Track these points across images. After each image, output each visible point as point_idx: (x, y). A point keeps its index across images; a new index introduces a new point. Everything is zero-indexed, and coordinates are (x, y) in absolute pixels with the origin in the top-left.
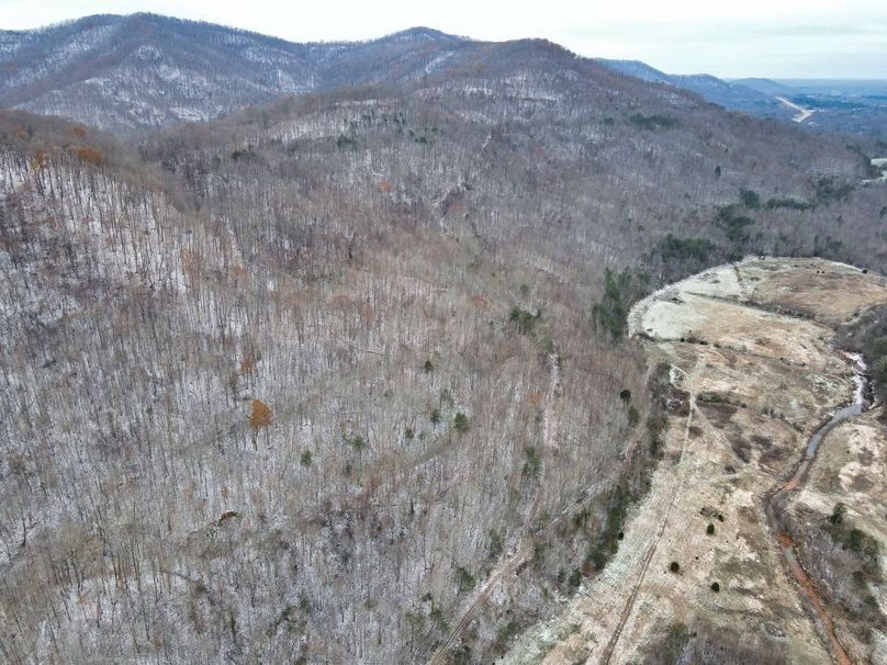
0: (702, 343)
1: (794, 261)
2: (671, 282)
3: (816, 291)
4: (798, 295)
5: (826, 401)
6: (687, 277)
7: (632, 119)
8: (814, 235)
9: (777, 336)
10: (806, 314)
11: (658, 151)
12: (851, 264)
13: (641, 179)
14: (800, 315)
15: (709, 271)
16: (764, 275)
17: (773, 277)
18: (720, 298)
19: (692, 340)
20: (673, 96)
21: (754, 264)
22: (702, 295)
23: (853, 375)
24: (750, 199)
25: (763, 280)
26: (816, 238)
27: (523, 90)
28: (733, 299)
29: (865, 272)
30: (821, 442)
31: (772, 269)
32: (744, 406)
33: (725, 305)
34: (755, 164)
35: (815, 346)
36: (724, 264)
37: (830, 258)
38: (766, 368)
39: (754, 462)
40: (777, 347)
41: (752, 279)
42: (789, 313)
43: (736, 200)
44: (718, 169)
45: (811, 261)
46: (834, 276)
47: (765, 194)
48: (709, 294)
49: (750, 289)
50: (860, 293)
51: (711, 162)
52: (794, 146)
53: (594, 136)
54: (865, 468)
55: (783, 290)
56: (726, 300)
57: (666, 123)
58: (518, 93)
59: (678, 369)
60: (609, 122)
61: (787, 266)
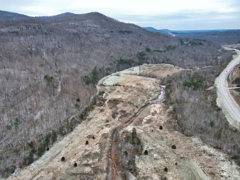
0: (119, 86)
1: (157, 65)
2: (119, 71)
3: (160, 71)
4: (154, 72)
5: (150, 98)
6: (125, 69)
7: (119, 31)
8: (163, 57)
9: (143, 83)
10: (155, 77)
11: (125, 39)
12: (171, 64)
13: (119, 46)
14: (153, 77)
15: (132, 68)
16: (147, 68)
17: (149, 68)
18: (132, 74)
19: (116, 85)
20: (133, 27)
21: (145, 66)
22: (127, 74)
23: (161, 91)
24: (148, 50)
25: (146, 69)
26: (163, 58)
27: (88, 24)
28: (136, 74)
29: (175, 66)
30: (142, 110)
31: (150, 67)
32: (123, 102)
33: (133, 76)
34: (151, 42)
35: (153, 84)
36: (137, 66)
37: (166, 63)
38: (135, 91)
39: (117, 119)
40: (142, 85)
41: (143, 69)
42: (150, 77)
43: (144, 50)
44: (141, 43)
45: (161, 64)
46: (167, 67)
47: (152, 49)
48: (129, 73)
49: (142, 71)
50: (172, 71)
51: (139, 42)
52: (164, 39)
53: (107, 36)
54: (153, 117)
55: (151, 71)
56: (134, 75)
57: (129, 32)
58: (87, 25)
59: (107, 93)
60: (112, 32)
61: (154, 66)
